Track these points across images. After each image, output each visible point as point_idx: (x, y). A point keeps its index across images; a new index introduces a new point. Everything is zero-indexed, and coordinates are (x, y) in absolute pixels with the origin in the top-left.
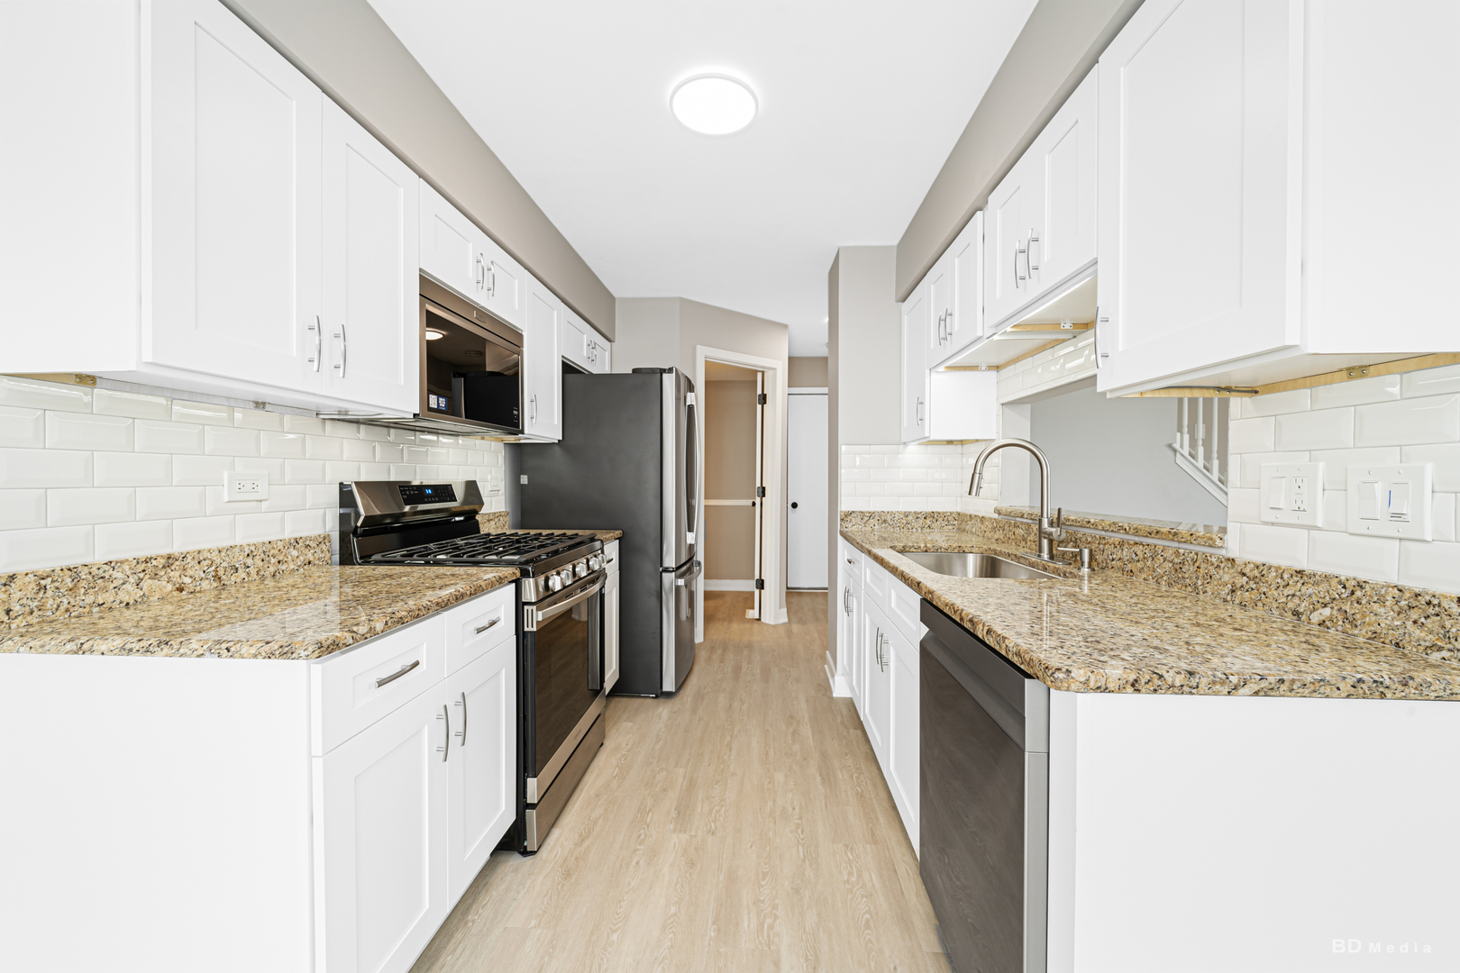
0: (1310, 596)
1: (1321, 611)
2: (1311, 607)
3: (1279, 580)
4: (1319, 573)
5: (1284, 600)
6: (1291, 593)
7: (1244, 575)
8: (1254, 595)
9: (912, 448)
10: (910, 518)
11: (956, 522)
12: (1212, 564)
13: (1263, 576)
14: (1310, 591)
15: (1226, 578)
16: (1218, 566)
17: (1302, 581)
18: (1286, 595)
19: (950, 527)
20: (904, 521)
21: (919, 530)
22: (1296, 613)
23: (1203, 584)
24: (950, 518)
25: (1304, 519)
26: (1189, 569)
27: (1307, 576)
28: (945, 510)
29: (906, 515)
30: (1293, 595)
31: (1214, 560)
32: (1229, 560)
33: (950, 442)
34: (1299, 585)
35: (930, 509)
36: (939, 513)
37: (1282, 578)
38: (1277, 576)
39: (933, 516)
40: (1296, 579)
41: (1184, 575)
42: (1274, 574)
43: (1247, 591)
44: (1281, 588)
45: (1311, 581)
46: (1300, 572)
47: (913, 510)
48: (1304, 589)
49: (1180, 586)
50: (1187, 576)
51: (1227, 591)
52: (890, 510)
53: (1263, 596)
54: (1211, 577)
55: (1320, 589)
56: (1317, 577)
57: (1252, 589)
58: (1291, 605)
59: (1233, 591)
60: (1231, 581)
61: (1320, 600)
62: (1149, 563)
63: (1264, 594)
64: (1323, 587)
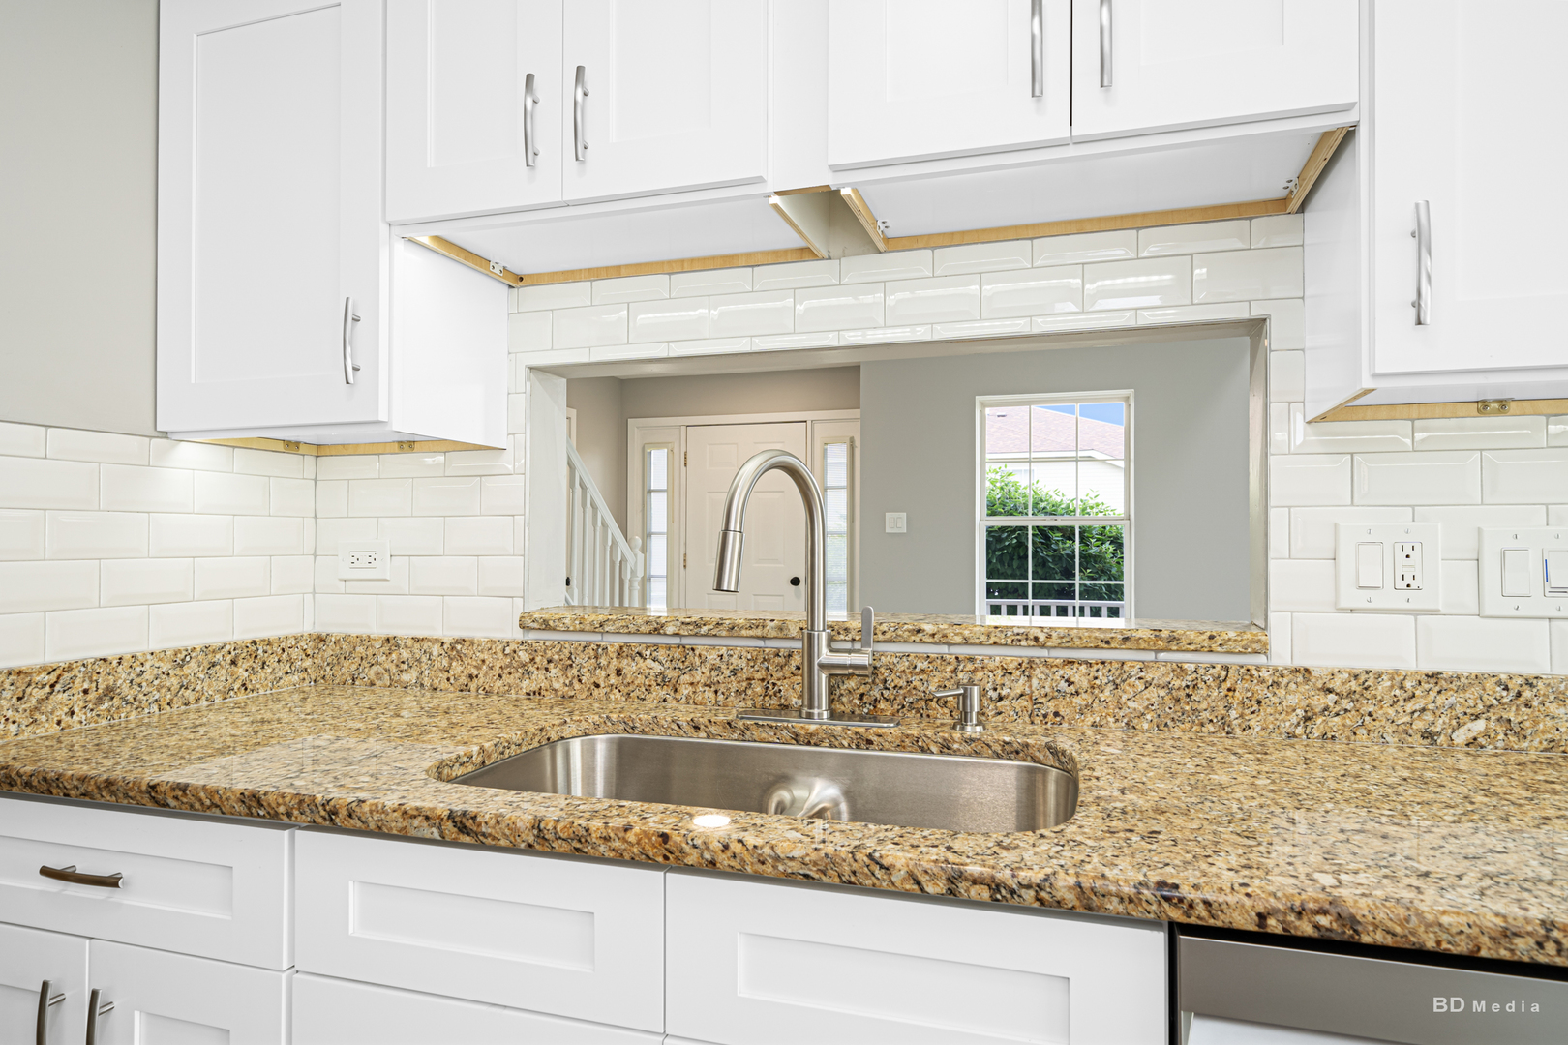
0: (1451, 707)
1: (1470, 725)
2: (1454, 722)
3: (1397, 692)
4: (1466, 675)
5: (1407, 719)
6: (1417, 707)
7: (1330, 691)
8: (1350, 720)
9: (188, 454)
10: (191, 667)
11: (308, 663)
12: (1263, 682)
13: (1366, 689)
14: (1452, 700)
15: (1293, 700)
16: (1276, 684)
17: (1438, 688)
18: (1409, 710)
19: (295, 678)
20: (174, 682)
21: (218, 699)
22: (1429, 736)
23: (1241, 716)
24: (296, 653)
25: (1418, 601)
26: (1208, 697)
27: (1445, 680)
28: (282, 633)
29: (180, 660)
30: (1423, 710)
31: (1265, 674)
32: (1298, 671)
33: (292, 446)
34: (1432, 694)
35: (241, 634)
36: (269, 643)
37: (1402, 687)
38: (1392, 687)
39: (253, 652)
40: (1427, 686)
41: (1196, 706)
42: (1389, 683)
43: (1337, 715)
44: (1401, 703)
45: (1453, 686)
46: (1434, 676)
47: (198, 642)
48: (1441, 699)
49: (1187, 726)
50: (1204, 706)
51: (1295, 720)
52: (126, 650)
53: (1367, 718)
54: (1259, 702)
55: (1468, 695)
56: (1463, 680)
57: (1346, 711)
58: (1419, 725)
59: (1307, 719)
60: (1304, 704)
61: (1468, 711)
62: (1106, 695)
63: (1370, 715)
64: (1473, 693)
